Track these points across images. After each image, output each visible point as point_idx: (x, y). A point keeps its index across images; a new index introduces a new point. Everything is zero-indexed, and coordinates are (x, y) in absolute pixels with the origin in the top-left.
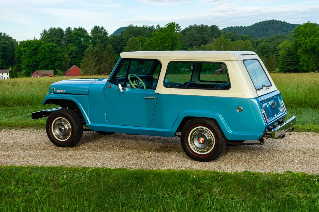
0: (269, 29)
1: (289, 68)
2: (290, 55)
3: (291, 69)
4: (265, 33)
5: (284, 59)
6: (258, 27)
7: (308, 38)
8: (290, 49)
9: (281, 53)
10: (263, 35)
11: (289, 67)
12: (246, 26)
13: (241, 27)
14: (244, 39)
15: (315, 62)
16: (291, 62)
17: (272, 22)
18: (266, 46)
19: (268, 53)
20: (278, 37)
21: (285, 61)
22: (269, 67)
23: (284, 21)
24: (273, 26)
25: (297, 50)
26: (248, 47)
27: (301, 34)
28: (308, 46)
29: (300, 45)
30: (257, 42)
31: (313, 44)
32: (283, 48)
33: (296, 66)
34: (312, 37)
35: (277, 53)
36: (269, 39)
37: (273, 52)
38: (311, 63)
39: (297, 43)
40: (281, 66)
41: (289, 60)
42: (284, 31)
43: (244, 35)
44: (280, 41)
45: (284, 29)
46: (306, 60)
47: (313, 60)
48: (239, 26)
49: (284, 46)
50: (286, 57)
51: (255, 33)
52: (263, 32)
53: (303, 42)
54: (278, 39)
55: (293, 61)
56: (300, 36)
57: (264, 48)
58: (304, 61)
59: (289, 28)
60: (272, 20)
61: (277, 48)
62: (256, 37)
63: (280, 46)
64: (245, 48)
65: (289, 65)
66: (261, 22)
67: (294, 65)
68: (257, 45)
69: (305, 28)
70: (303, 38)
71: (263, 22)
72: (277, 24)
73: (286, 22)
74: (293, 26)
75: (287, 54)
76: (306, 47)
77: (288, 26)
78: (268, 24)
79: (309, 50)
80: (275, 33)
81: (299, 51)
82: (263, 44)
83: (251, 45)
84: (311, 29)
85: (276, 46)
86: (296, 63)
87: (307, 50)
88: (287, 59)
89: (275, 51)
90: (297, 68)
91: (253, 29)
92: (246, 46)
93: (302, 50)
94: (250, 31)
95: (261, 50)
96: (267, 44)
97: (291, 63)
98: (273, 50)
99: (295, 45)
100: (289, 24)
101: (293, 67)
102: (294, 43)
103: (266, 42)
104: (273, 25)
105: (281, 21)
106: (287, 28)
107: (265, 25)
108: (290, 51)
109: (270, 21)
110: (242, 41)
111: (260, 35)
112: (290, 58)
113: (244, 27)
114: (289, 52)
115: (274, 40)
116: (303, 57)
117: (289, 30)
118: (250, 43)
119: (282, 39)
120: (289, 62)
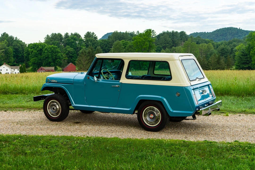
0: (227, 34)
2: (245, 55)
3: (245, 67)
4: (224, 37)
5: (239, 59)
6: (218, 33)
8: (244, 51)
9: (237, 53)
10: (222, 39)
11: (243, 65)
12: (209, 32)
13: (205, 33)
14: (206, 42)
17: (230, 29)
18: (225, 48)
19: (226, 54)
20: (234, 41)
21: (240, 60)
22: (227, 65)
23: (240, 28)
25: (250, 52)
26: (210, 49)
27: (253, 39)
29: (252, 48)
30: (217, 45)
32: (238, 50)
33: (249, 64)
35: (233, 54)
36: (227, 42)
39: (250, 46)
40: (237, 65)
41: (244, 60)
42: (239, 36)
43: (207, 39)
44: (236, 44)
45: (240, 34)
48: (203, 32)
49: (240, 48)
50: (241, 57)
51: (216, 37)
52: (222, 37)
54: (235, 43)
55: (246, 61)
56: (252, 41)
57: (224, 50)
59: (244, 34)
60: (230, 27)
61: (234, 49)
62: (217, 40)
63: (236, 48)
64: (208, 49)
65: (243, 63)
66: (221, 29)
67: (247, 64)
68: (217, 47)
71: (222, 28)
72: (234, 31)
73: (241, 29)
74: (247, 32)
77: (243, 32)
78: (227, 31)
80: (232, 38)
81: (251, 52)
82: (222, 46)
83: (213, 47)
85: (233, 48)
86: (249, 62)
88: (242, 59)
89: (232, 52)
90: (250, 66)
91: (214, 34)
92: (209, 48)
93: (254, 51)
94: (212, 36)
95: (221, 51)
96: (226, 46)
97: (245, 62)
98: (230, 51)
100: (244, 30)
101: (247, 66)
102: (247, 46)
103: (224, 45)
104: (231, 31)
105: (237, 28)
106: (242, 33)
107: (224, 31)
108: (244, 53)
109: (228, 28)
110: (205, 44)
111: (220, 39)
112: (244, 58)
113: (207, 32)
114: (243, 53)
115: (232, 43)
117: (243, 35)
118: (211, 45)
119: (237, 42)
120: (243, 61)
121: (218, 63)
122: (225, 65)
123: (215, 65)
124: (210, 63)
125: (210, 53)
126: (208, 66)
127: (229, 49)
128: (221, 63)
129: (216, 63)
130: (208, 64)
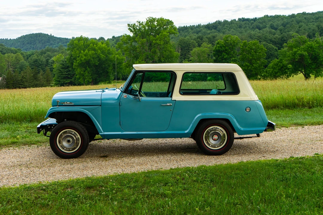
0: (36, 42)
1: (65, 81)
2: (65, 68)
3: (67, 82)
5: (59, 73)
6: (25, 40)
7: (82, 51)
8: (64, 62)
9: (55, 66)
10: (30, 48)
12: (12, 39)
13: (6, 40)
14: (12, 52)
15: (90, 75)
16: (66, 76)
17: (39, 35)
18: (38, 59)
20: (47, 51)
22: (46, 80)
23: (51, 34)
24: (40, 40)
25: (72, 63)
26: (19, 61)
27: (75, 48)
28: (83, 59)
29: (75, 59)
30: (27, 55)
31: (88, 57)
32: (57, 61)
33: (72, 79)
34: (86, 51)
35: (49, 66)
36: (39, 51)
37: (46, 65)
38: (86, 76)
39: (72, 56)
40: (56, 80)
41: (64, 74)
42: (51, 44)
43: (13, 48)
44: (51, 54)
45: (52, 42)
46: (82, 72)
47: (88, 73)
48: (3, 39)
49: (58, 59)
50: (61, 70)
51: (22, 46)
52: (30, 45)
53: (78, 55)
54: (49, 53)
55: (68, 75)
56: (74, 50)
57: (37, 62)
58: (80, 74)
60: (39, 33)
61: (50, 61)
62: (23, 50)
63: (54, 59)
64: (17, 61)
65: (64, 78)
66: (27, 35)
67: (69, 78)
68: (27, 58)
69: (78, 41)
70: (77, 52)
71: (29, 34)
72: (44, 38)
73: (53, 36)
74: (60, 40)
75: (62, 67)
76: (81, 60)
78: (35, 37)
79: (84, 63)
80: (42, 46)
81: (74, 64)
82: (35, 57)
83: (23, 58)
84: (84, 42)
85: (48, 60)
86: (71, 76)
87: (82, 63)
88: (62, 73)
89: (48, 64)
90: (72, 81)
91: (19, 42)
93: (77, 63)
94: (17, 44)
95: (33, 64)
96: (39, 57)
98: (45, 63)
99: (70, 58)
100: (56, 37)
101: (68, 80)
102: (68, 57)
103: (37, 55)
104: (40, 38)
105: (47, 35)
106: (54, 41)
107: (32, 38)
108: (65, 65)
109: (36, 34)
110: (12, 54)
111: (28, 48)
112: (64, 71)
113: (9, 39)
114: (63, 65)
115: (45, 53)
116: (78, 71)
117: (56, 43)
118: (21, 56)
119: (52, 52)
120: (64, 76)
121: (35, 79)
122: (45, 81)
123: (31, 81)
124: (25, 78)
125: (20, 66)
126: (22, 82)
127: (43, 61)
128: (39, 79)
129: (32, 78)
130: (22, 80)
